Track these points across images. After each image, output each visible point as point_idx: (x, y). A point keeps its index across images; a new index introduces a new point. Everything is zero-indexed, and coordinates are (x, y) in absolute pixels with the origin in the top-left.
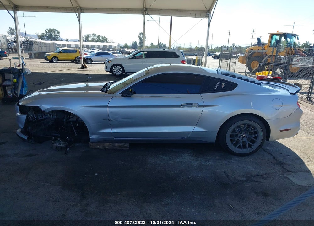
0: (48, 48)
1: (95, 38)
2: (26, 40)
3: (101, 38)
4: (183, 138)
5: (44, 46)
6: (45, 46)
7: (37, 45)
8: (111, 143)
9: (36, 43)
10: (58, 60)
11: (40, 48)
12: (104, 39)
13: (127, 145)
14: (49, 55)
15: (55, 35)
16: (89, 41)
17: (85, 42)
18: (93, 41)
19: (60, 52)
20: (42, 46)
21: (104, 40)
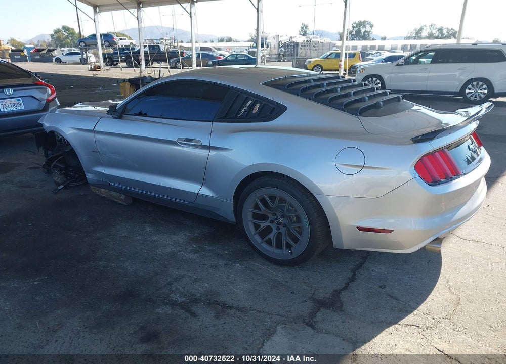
0: (320, 51)
1: (434, 31)
2: (307, 41)
3: (445, 32)
4: (188, 202)
5: (314, 48)
6: (316, 48)
7: (304, 47)
8: (107, 190)
9: (304, 45)
10: (323, 70)
11: (308, 51)
12: (451, 32)
13: (123, 197)
14: (310, 62)
15: (365, 32)
16: (420, 38)
17: (415, 39)
18: (431, 36)
19: (327, 58)
20: (312, 48)
21: (451, 34)
